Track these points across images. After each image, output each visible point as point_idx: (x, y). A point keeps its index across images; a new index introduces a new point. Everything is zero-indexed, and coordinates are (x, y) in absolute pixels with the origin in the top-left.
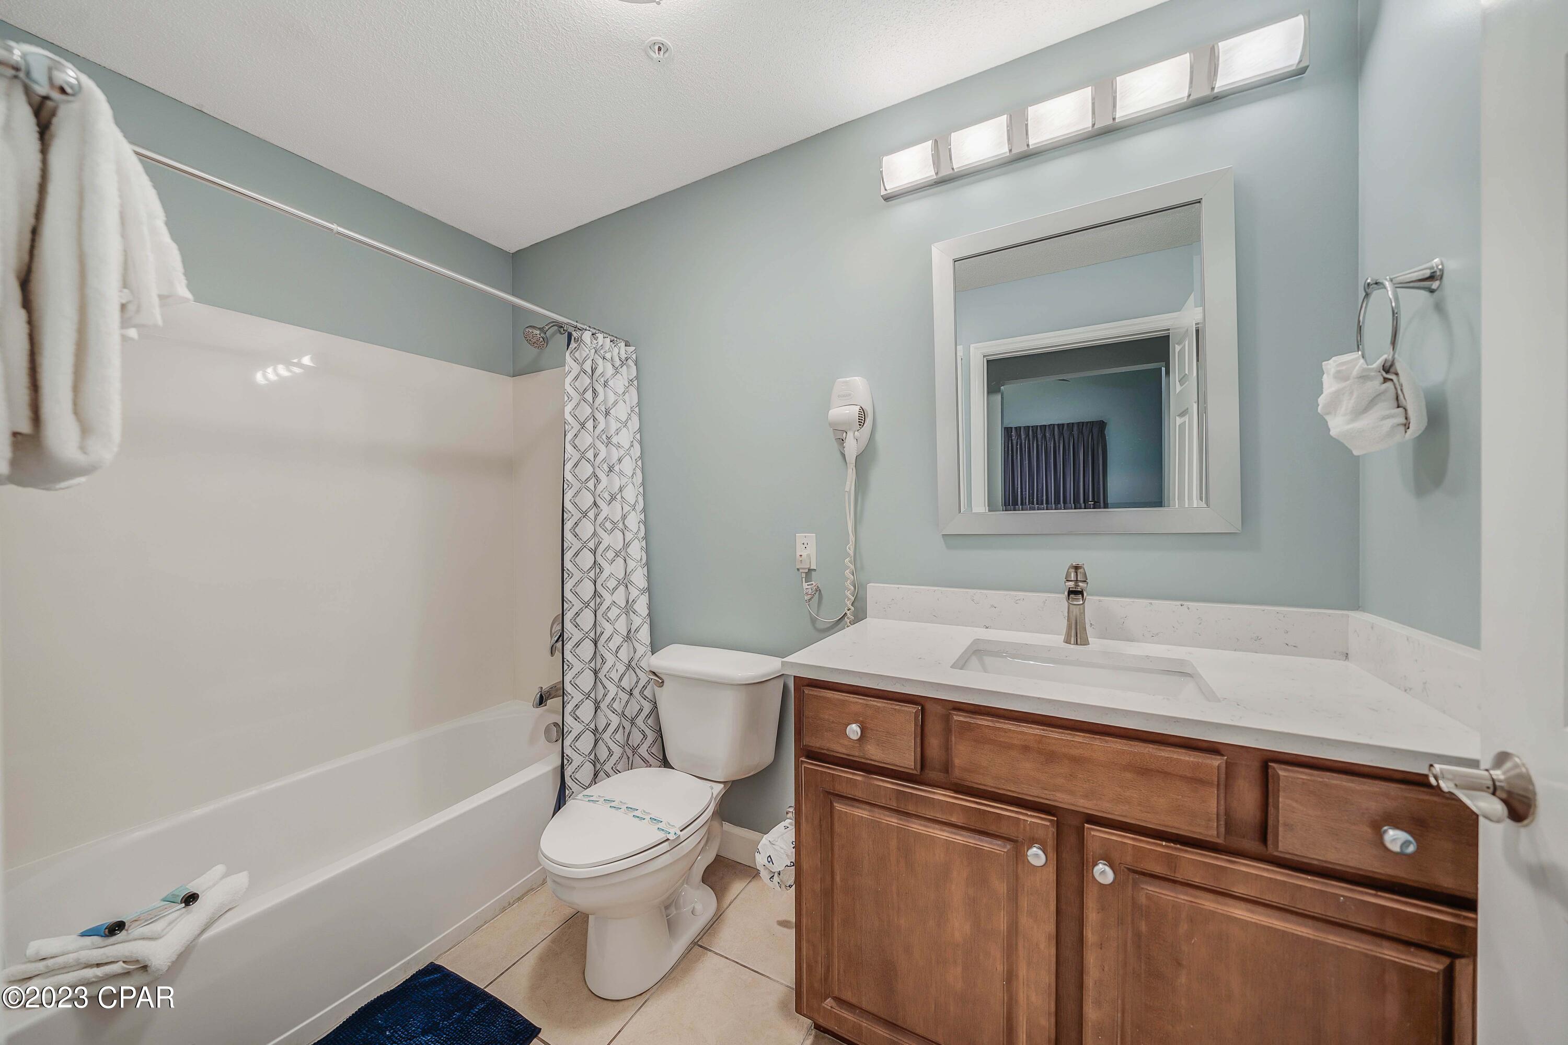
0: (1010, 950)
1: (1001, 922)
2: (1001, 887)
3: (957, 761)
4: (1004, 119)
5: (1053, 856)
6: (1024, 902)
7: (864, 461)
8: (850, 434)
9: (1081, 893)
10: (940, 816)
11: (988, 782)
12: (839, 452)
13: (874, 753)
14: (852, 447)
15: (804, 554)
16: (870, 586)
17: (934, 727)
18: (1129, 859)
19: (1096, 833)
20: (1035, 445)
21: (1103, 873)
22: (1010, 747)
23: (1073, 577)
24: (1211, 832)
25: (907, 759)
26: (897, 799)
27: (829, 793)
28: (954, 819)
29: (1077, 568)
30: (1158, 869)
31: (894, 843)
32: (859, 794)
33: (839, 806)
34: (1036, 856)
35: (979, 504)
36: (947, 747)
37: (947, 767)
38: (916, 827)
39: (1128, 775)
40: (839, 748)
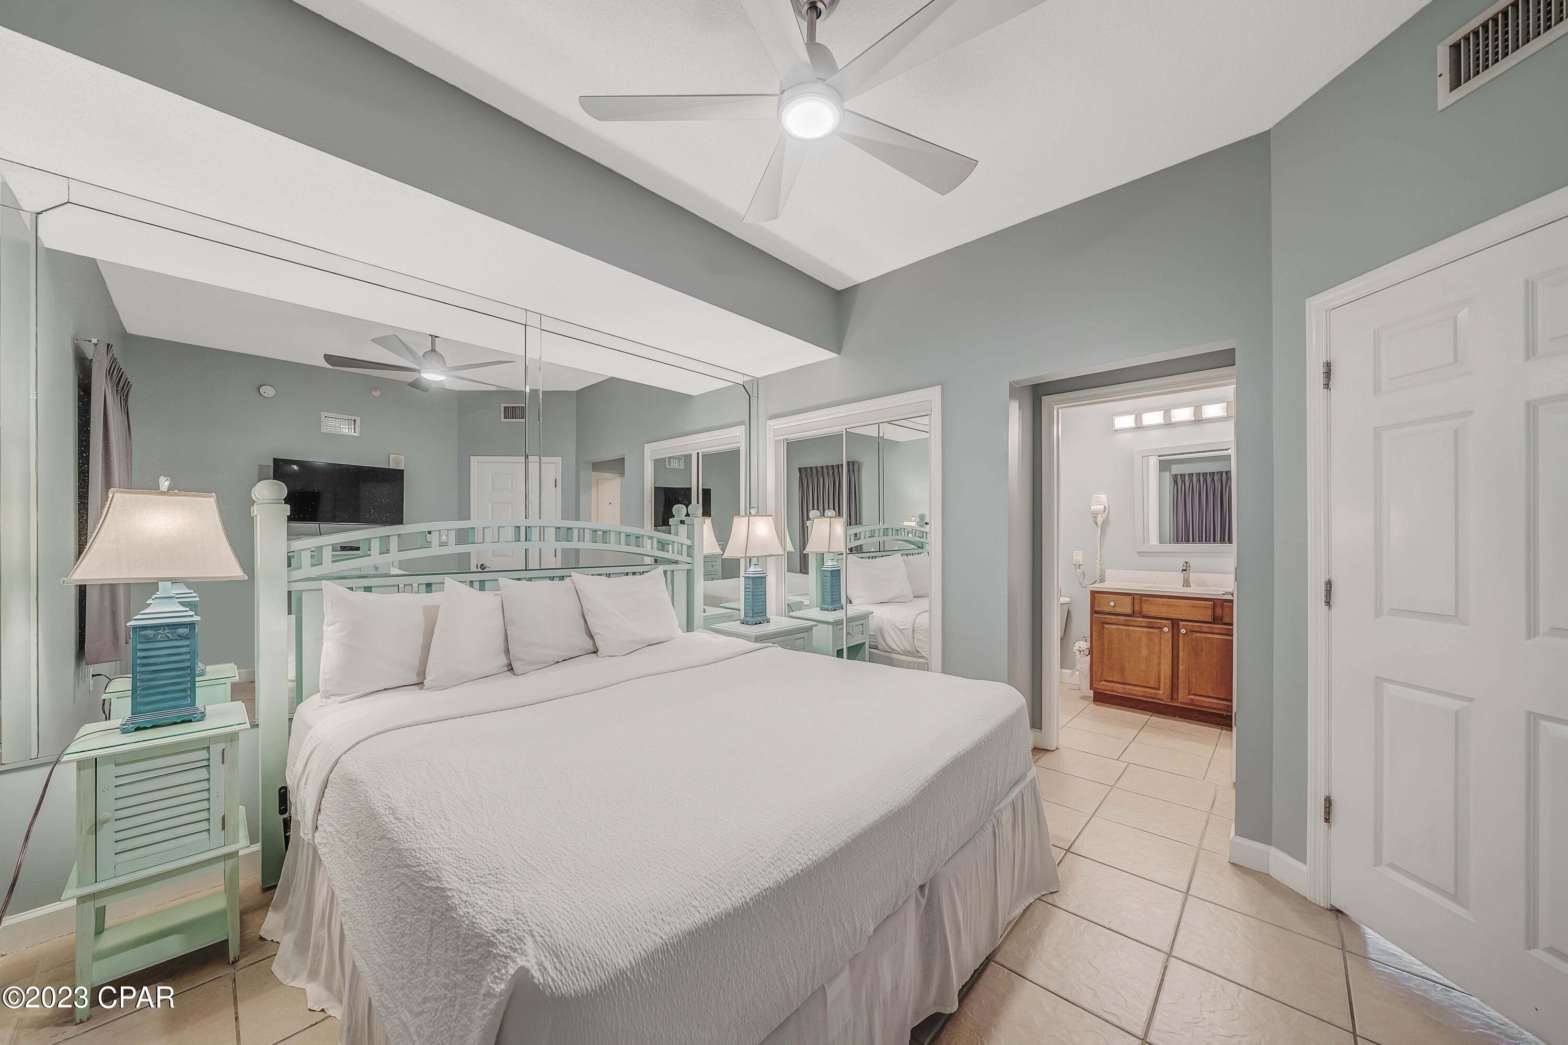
0: (1160, 656)
1: (1157, 649)
2: (1157, 641)
3: (1144, 610)
4: (1163, 412)
5: (1171, 630)
6: (1163, 643)
7: (1105, 523)
8: (1100, 516)
9: (1178, 636)
10: (1139, 624)
11: (1153, 614)
12: (1093, 522)
13: (1118, 610)
14: (1100, 519)
15: (1078, 558)
16: (1107, 570)
17: (1137, 602)
18: (1190, 628)
19: (1181, 623)
20: (1205, 486)
21: (1183, 631)
22: (1159, 604)
23: (1185, 566)
24: (1209, 620)
25: (1128, 611)
26: (1126, 622)
27: (1103, 623)
28: (1143, 625)
29: (1187, 563)
30: (1197, 629)
31: (1124, 634)
32: (1113, 622)
33: (1106, 626)
34: (1166, 629)
35: (1154, 540)
36: (1141, 607)
37: (1141, 613)
38: (1131, 628)
39: (1190, 608)
40: (1107, 610)
